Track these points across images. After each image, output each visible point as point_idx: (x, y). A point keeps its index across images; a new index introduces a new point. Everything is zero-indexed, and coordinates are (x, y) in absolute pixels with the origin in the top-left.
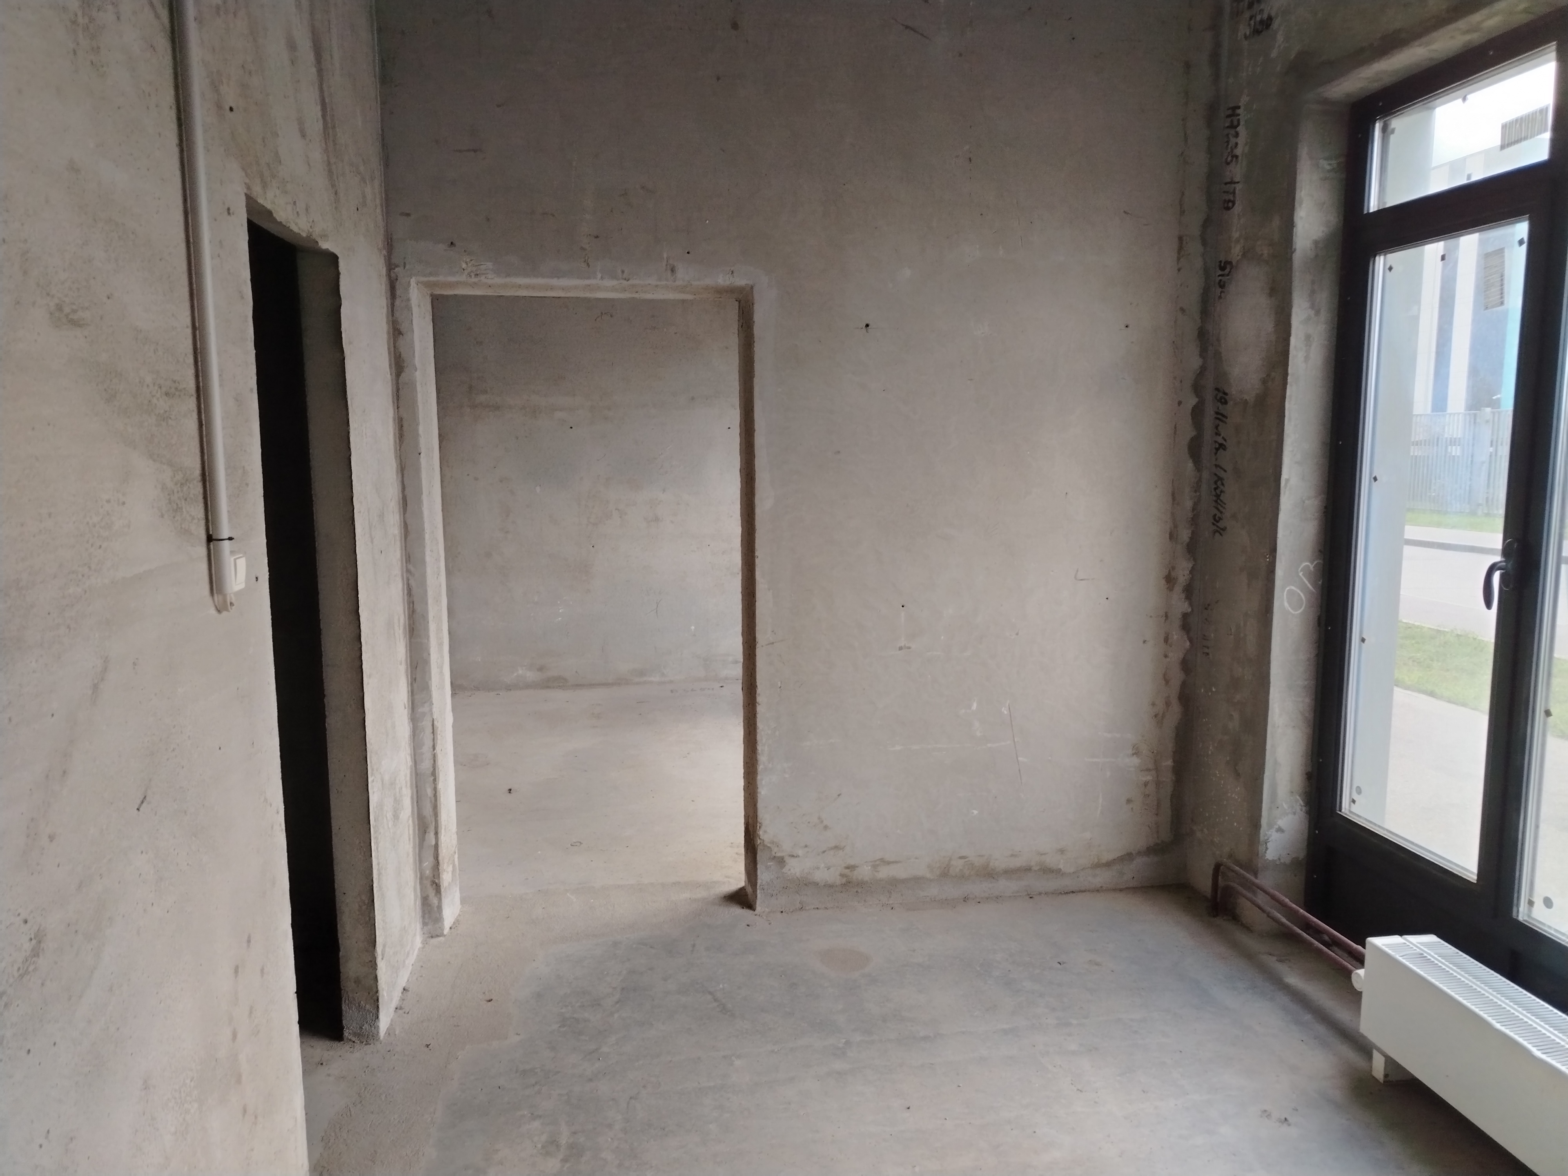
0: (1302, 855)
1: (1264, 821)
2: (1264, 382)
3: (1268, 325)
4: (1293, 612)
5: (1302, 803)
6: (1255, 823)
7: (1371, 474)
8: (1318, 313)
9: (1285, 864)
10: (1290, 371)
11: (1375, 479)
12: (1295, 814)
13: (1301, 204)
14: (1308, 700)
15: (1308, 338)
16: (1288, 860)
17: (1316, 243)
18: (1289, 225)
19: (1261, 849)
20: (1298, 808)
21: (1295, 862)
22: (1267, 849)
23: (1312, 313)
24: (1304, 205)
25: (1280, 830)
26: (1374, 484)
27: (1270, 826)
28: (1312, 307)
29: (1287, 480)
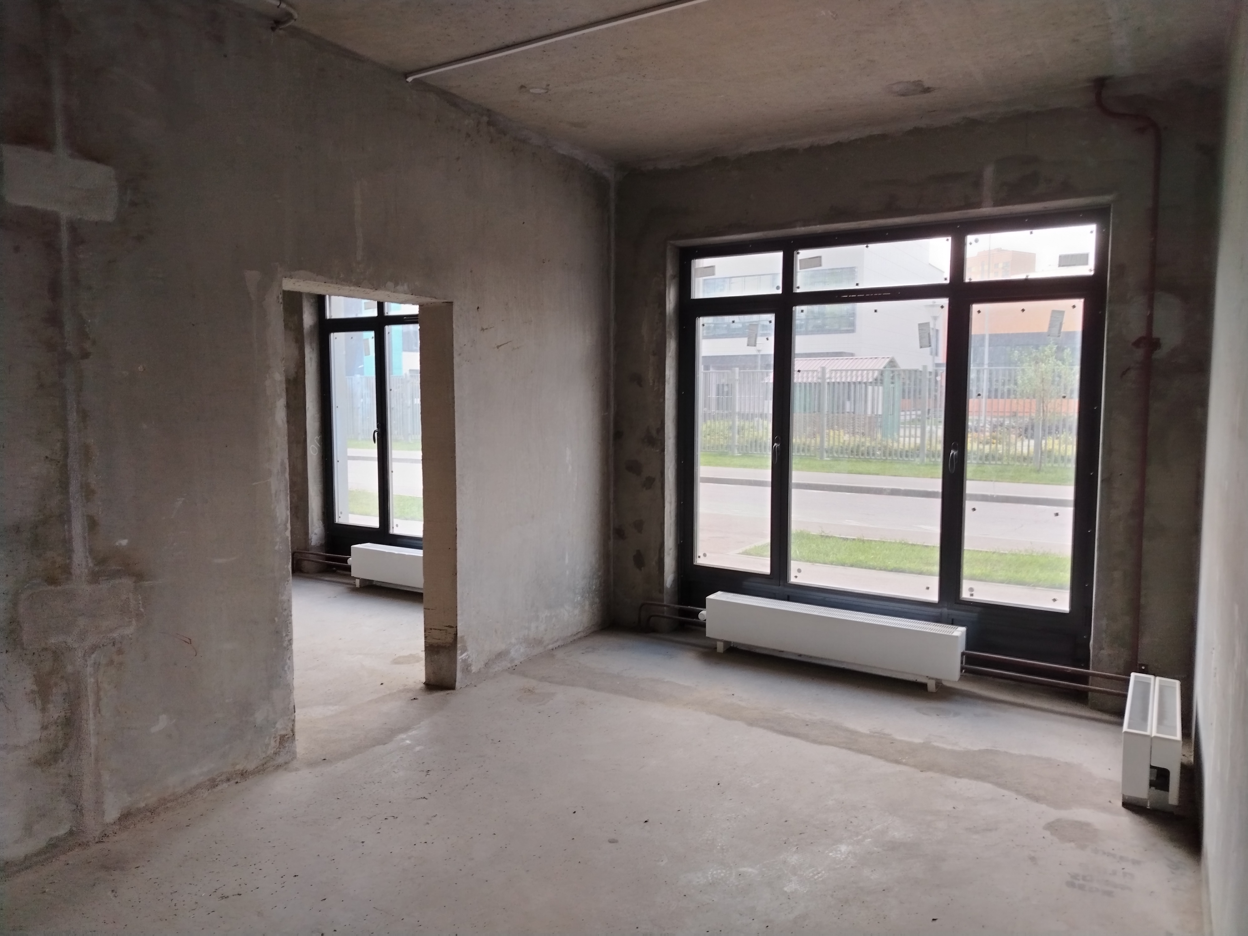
0: (323, 542)
1: (310, 532)
2: (296, 373)
3: (296, 353)
4: (314, 454)
5: (322, 523)
6: (307, 533)
7: (335, 405)
8: (313, 350)
9: (318, 546)
10: (306, 369)
11: (337, 407)
12: (320, 527)
13: (305, 313)
14: (321, 486)
15: (311, 358)
16: (318, 545)
17: (311, 326)
18: (301, 319)
19: (310, 541)
20: (321, 526)
21: (321, 545)
22: (312, 541)
23: (312, 350)
24: (306, 313)
25: (316, 534)
26: (337, 409)
27: (312, 533)
28: (311, 348)
29: (308, 408)
